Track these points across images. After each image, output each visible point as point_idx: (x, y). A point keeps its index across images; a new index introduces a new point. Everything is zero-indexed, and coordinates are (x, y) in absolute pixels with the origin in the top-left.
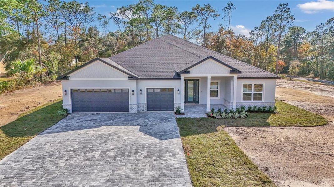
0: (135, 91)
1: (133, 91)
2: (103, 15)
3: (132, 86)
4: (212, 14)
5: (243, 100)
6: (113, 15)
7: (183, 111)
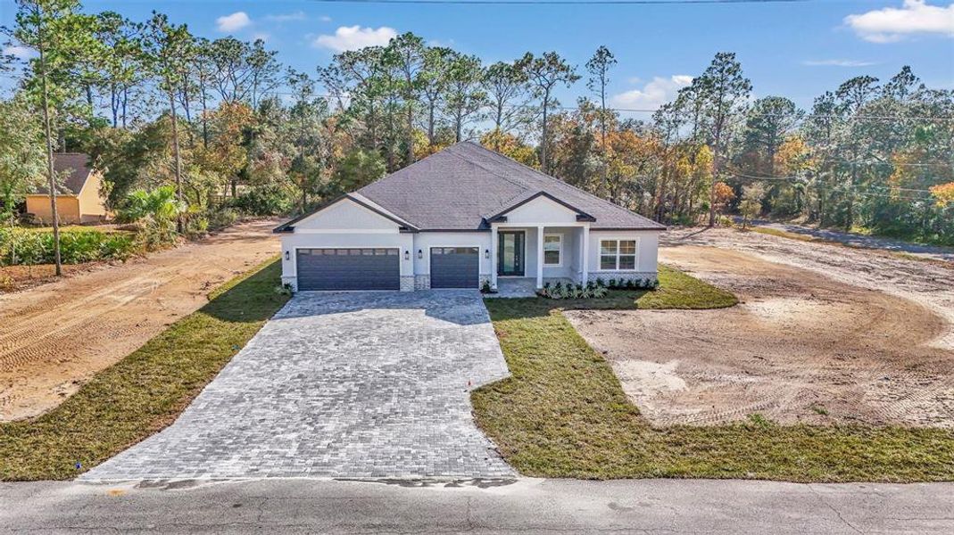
0: (411, 252)
1: (407, 252)
2: (300, 73)
3: (405, 243)
4: (562, 74)
5: (602, 268)
6: (324, 73)
7: (495, 287)
